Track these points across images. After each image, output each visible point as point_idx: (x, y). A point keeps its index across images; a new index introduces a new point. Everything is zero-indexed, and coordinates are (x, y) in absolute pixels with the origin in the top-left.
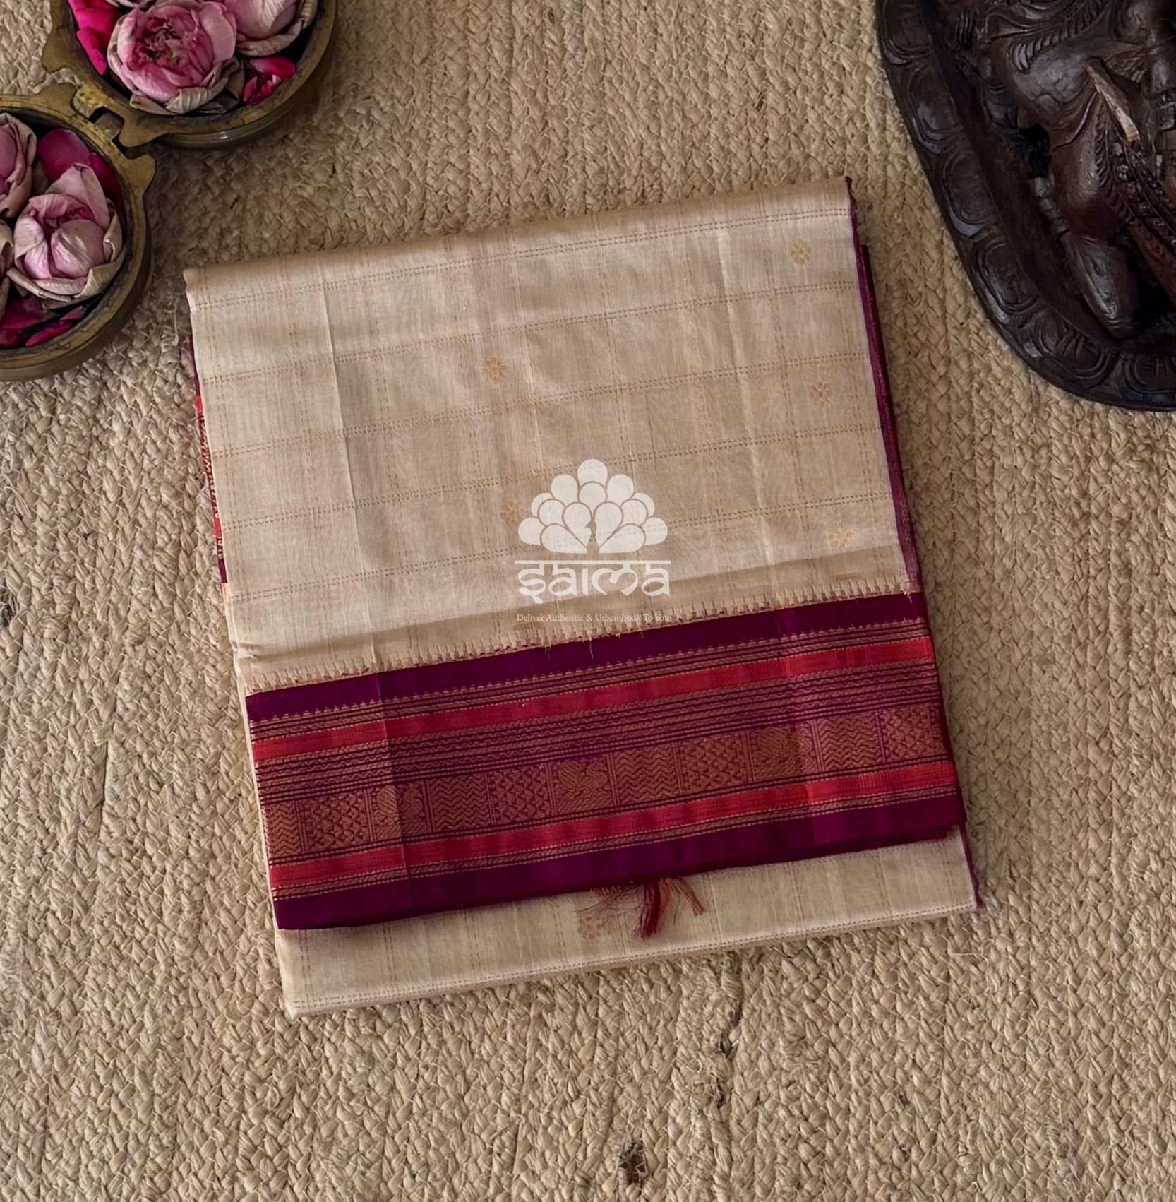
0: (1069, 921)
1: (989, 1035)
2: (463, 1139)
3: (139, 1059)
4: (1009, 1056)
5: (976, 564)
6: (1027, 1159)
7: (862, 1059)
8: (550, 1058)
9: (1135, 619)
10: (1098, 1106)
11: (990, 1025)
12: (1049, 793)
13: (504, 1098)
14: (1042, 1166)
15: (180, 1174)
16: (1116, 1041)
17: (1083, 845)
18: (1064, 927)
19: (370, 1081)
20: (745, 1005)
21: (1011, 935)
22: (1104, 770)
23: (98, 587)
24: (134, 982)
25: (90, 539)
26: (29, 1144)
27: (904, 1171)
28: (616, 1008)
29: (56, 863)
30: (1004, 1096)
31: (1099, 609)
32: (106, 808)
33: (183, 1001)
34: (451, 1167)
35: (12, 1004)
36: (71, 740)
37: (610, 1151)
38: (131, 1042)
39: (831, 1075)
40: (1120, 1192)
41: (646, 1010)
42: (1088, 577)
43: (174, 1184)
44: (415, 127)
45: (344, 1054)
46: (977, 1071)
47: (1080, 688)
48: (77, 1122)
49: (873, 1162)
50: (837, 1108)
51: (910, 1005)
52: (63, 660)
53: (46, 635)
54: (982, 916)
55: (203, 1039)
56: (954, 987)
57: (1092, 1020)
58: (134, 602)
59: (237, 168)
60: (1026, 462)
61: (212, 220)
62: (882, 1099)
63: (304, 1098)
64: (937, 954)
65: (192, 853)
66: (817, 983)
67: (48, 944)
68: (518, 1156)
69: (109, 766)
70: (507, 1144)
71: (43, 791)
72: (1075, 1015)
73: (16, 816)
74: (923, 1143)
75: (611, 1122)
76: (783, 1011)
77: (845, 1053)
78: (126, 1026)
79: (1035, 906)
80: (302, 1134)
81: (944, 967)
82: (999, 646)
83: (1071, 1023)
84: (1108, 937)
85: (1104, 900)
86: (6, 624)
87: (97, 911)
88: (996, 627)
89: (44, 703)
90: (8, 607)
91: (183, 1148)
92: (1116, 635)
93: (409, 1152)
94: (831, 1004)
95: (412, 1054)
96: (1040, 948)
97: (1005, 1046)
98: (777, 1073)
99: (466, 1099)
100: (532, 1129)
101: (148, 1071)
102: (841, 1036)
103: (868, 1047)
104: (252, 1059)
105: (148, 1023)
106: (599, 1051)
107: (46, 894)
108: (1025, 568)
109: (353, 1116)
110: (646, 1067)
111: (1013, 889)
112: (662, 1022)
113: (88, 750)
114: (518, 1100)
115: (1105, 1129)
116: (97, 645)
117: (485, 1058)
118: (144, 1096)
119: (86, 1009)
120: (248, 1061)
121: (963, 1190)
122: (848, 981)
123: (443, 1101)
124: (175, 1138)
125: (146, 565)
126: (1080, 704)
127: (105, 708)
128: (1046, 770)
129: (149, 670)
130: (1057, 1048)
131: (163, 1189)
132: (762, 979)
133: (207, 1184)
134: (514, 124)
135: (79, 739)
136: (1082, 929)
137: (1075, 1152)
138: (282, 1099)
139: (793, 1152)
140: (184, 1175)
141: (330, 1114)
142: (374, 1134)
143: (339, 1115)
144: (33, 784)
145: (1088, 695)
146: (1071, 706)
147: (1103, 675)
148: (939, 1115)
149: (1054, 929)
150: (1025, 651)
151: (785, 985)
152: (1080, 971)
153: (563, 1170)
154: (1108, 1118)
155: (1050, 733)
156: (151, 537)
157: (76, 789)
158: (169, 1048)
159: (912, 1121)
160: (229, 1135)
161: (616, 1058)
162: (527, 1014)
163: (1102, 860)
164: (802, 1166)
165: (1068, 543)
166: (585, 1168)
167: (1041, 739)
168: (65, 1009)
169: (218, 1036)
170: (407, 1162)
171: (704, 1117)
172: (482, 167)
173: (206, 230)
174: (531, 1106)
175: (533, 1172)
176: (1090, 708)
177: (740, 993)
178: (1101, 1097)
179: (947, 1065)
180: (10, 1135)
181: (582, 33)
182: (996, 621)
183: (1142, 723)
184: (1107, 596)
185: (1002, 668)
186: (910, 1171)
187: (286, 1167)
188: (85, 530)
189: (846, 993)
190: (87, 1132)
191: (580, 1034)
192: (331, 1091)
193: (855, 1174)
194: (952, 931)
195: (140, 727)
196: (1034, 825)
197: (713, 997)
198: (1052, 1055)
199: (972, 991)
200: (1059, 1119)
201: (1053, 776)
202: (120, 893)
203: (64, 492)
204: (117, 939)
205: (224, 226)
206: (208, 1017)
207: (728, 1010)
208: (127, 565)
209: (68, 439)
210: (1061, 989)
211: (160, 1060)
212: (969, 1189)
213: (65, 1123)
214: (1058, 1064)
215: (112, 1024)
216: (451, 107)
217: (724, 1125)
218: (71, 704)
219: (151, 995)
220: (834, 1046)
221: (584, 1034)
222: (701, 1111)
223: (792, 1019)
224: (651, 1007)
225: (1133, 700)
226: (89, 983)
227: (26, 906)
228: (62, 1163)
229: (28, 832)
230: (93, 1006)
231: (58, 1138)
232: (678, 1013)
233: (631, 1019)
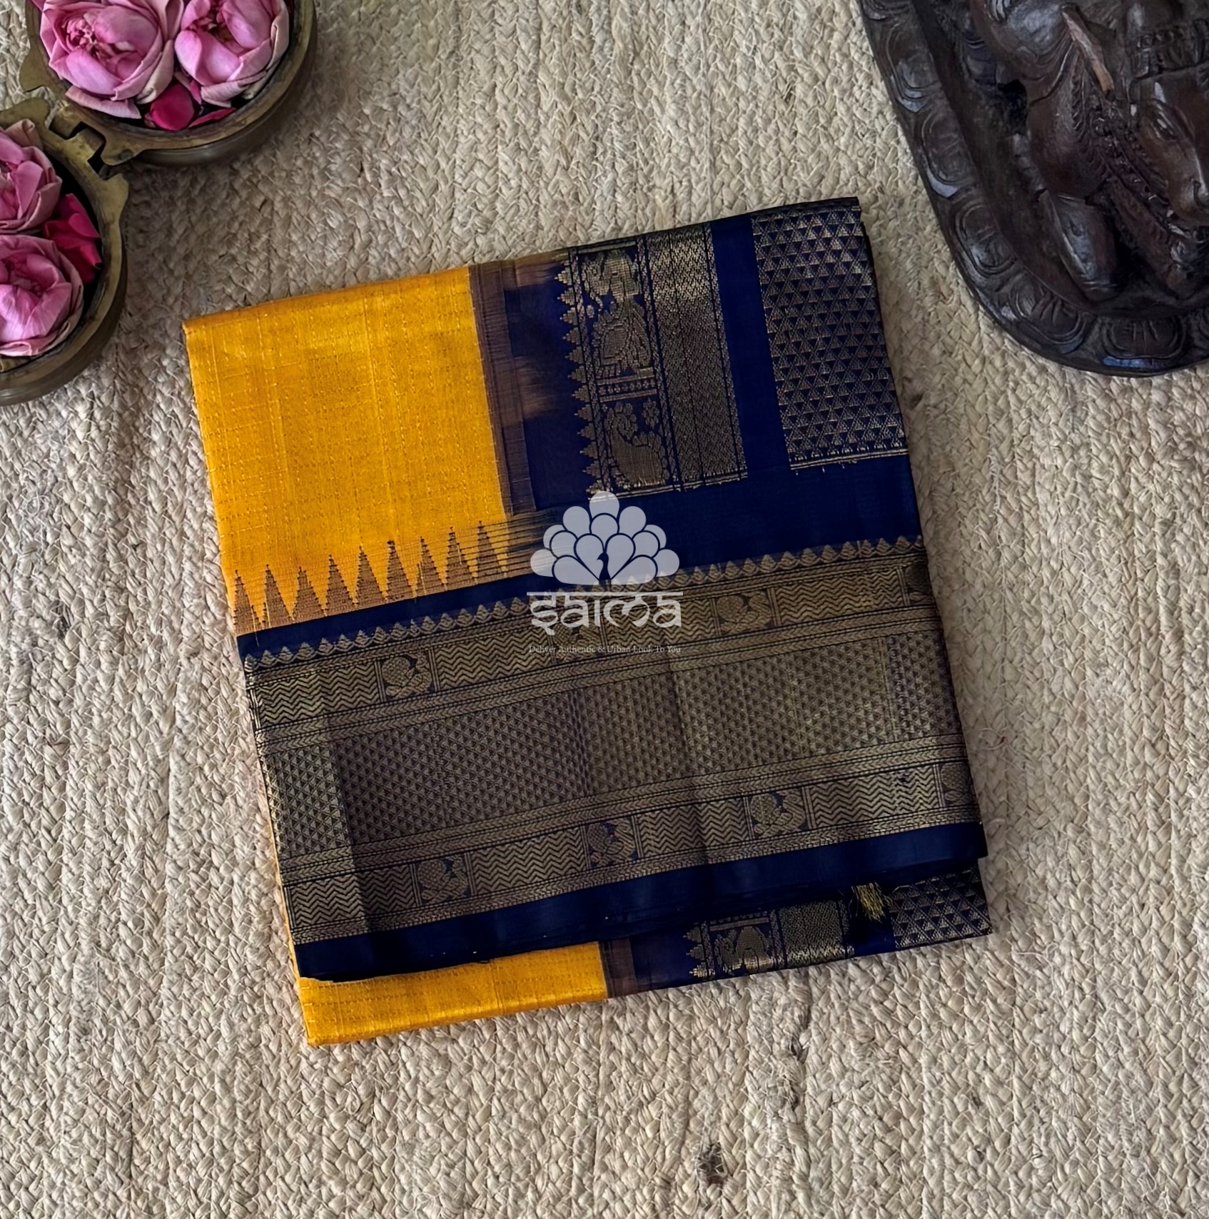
0: (1132, 923)
1: (1056, 1036)
2: (544, 1140)
3: (218, 1067)
4: (1078, 1057)
5: (1024, 567)
6: (1101, 1159)
7: (934, 1060)
8: (624, 1062)
9: (1185, 619)
10: (1169, 1106)
11: (1058, 1027)
12: (1106, 797)
13: (581, 1100)
14: (1115, 1165)
15: (267, 1178)
16: (1184, 1041)
17: (1143, 848)
18: (1126, 929)
19: (448, 1082)
20: (814, 1006)
21: (1074, 938)
22: (1161, 773)
23: (150, 598)
24: (208, 991)
25: (139, 550)
26: (116, 1149)
27: (980, 1172)
28: (687, 1012)
29: (125, 875)
30: (1076, 1099)
31: (1149, 610)
32: (171, 821)
33: (258, 1010)
34: (533, 1170)
35: (90, 1012)
36: (134, 753)
37: (689, 1153)
38: (209, 1050)
39: (903, 1076)
40: (1194, 1189)
41: (716, 1014)
42: (1136, 580)
43: (261, 1187)
44: (443, 123)
45: (420, 1058)
46: (1047, 1074)
47: (1134, 690)
48: (162, 1129)
49: (948, 1161)
50: (911, 1109)
51: (978, 1008)
52: (121, 672)
53: (102, 646)
54: (1045, 920)
55: (280, 1045)
56: (1020, 990)
57: (1159, 1022)
58: (187, 615)
59: (264, 171)
60: (1066, 461)
61: (241, 224)
62: (956, 1100)
63: (384, 1102)
64: (1002, 958)
65: (257, 865)
66: (884, 986)
67: (121, 953)
68: (598, 1157)
69: (172, 779)
70: (587, 1145)
71: (109, 803)
72: (1143, 1016)
73: (83, 828)
74: (997, 1144)
75: (687, 1124)
76: (851, 1013)
77: (916, 1055)
78: (203, 1035)
79: (1096, 909)
80: (384, 1138)
81: (1009, 970)
82: (1051, 648)
83: (1139, 1023)
84: (1172, 940)
85: (1166, 902)
86: (61, 636)
87: (168, 921)
88: (1047, 631)
89: (105, 715)
90: (63, 619)
91: (268, 1153)
92: (1168, 636)
93: (491, 1152)
94: (899, 1007)
95: (487, 1058)
96: (1103, 950)
97: (1074, 1048)
98: (848, 1074)
99: (544, 1101)
100: (611, 1130)
101: (228, 1079)
102: (912, 1037)
103: (939, 1050)
104: (330, 1065)
105: (225, 1031)
106: (671, 1055)
107: (117, 904)
108: (1073, 570)
109: (433, 1117)
110: (719, 1070)
111: (1074, 893)
112: (733, 1026)
113: (151, 763)
114: (594, 1102)
115: (1177, 1127)
116: (153, 657)
117: (560, 1060)
118: (226, 1102)
119: (162, 1017)
120: (326, 1067)
121: (1039, 1191)
122: (915, 984)
123: (522, 1103)
124: (259, 1143)
125: (196, 576)
126: (1135, 707)
127: (166, 721)
128: (1103, 774)
129: (205, 682)
130: (1126, 1050)
131: (251, 1192)
132: (830, 983)
133: (294, 1188)
134: (542, 118)
135: (142, 751)
136: (1144, 930)
137: (1149, 1152)
138: (362, 1104)
139: (869, 1152)
140: (271, 1178)
141: (411, 1117)
142: (455, 1135)
143: (420, 1117)
144: (98, 796)
145: (1142, 698)
146: (1126, 707)
147: (1157, 676)
148: (1011, 1118)
149: (1117, 930)
150: (1078, 654)
151: (853, 987)
152: (1146, 974)
153: (643, 1170)
154: (1180, 1117)
155: (1106, 737)
156: (198, 547)
157: (142, 801)
158: (248, 1056)
159: (985, 1122)
160: (313, 1140)
161: (690, 1060)
162: (599, 1017)
163: (1162, 863)
164: (879, 1166)
165: (1113, 545)
166: (665, 1169)
167: (1098, 744)
168: (142, 1019)
169: (295, 1042)
170: (489, 1163)
171: (780, 1118)
172: (510, 163)
173: (235, 235)
174: (608, 1108)
175: (614, 1173)
176: (1145, 710)
177: (809, 996)
178: (1172, 1096)
179: (1017, 1068)
180: (97, 1141)
181: (610, 24)
182: (1046, 624)
183: (1197, 724)
184: (1156, 598)
185: (1055, 670)
186: (986, 1172)
187: (371, 1169)
188: (132, 540)
189: (914, 996)
190: (172, 1137)
191: (652, 1037)
192: (410, 1093)
193: (932, 1172)
194: (1016, 936)
195: (200, 740)
196: (1092, 828)
197: (782, 1001)
198: (1121, 1058)
199: (1038, 995)
200: (1132, 1117)
201: (1110, 779)
202: (189, 903)
203: (110, 501)
204: (189, 950)
205: (252, 230)
206: (284, 1025)
207: (796, 1014)
208: (177, 577)
209: (110, 447)
210: (1127, 991)
211: (239, 1068)
212: (1044, 1191)
213: (150, 1129)
214: (1127, 1065)
215: (190, 1034)
216: (479, 101)
217: (799, 1127)
218: (131, 716)
219: (226, 1003)
220: (905, 1048)
221: (656, 1038)
222: (776, 1114)
223: (861, 1022)
224: (721, 1012)
225: (1187, 701)
226: (164, 992)
227: (97, 917)
228: (151, 1169)
229: (95, 844)
230: (169, 1014)
231: (144, 1144)
232: (748, 1017)
233: (701, 1023)
